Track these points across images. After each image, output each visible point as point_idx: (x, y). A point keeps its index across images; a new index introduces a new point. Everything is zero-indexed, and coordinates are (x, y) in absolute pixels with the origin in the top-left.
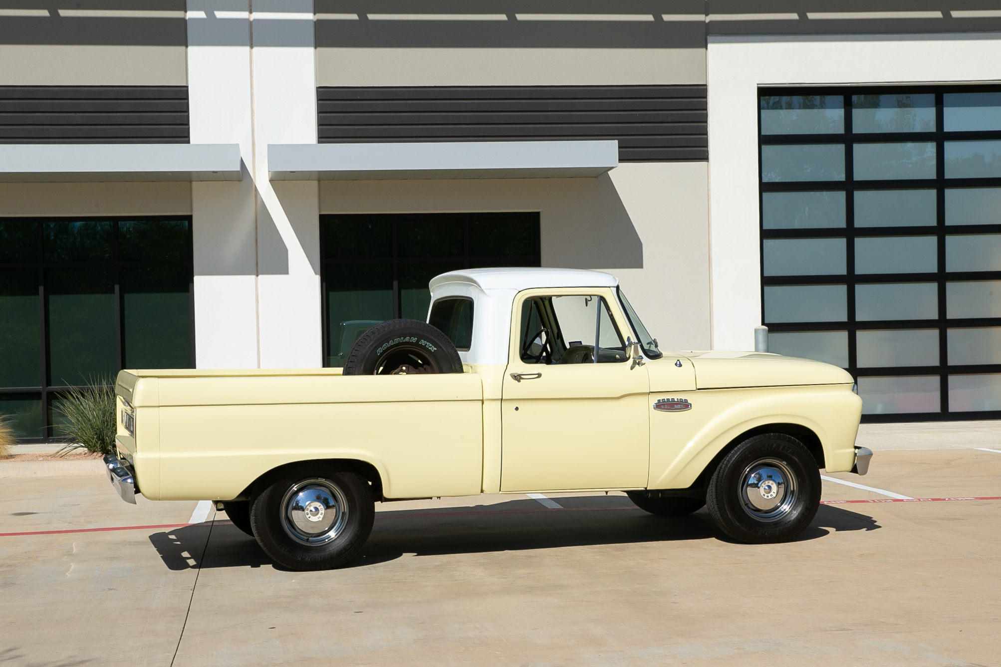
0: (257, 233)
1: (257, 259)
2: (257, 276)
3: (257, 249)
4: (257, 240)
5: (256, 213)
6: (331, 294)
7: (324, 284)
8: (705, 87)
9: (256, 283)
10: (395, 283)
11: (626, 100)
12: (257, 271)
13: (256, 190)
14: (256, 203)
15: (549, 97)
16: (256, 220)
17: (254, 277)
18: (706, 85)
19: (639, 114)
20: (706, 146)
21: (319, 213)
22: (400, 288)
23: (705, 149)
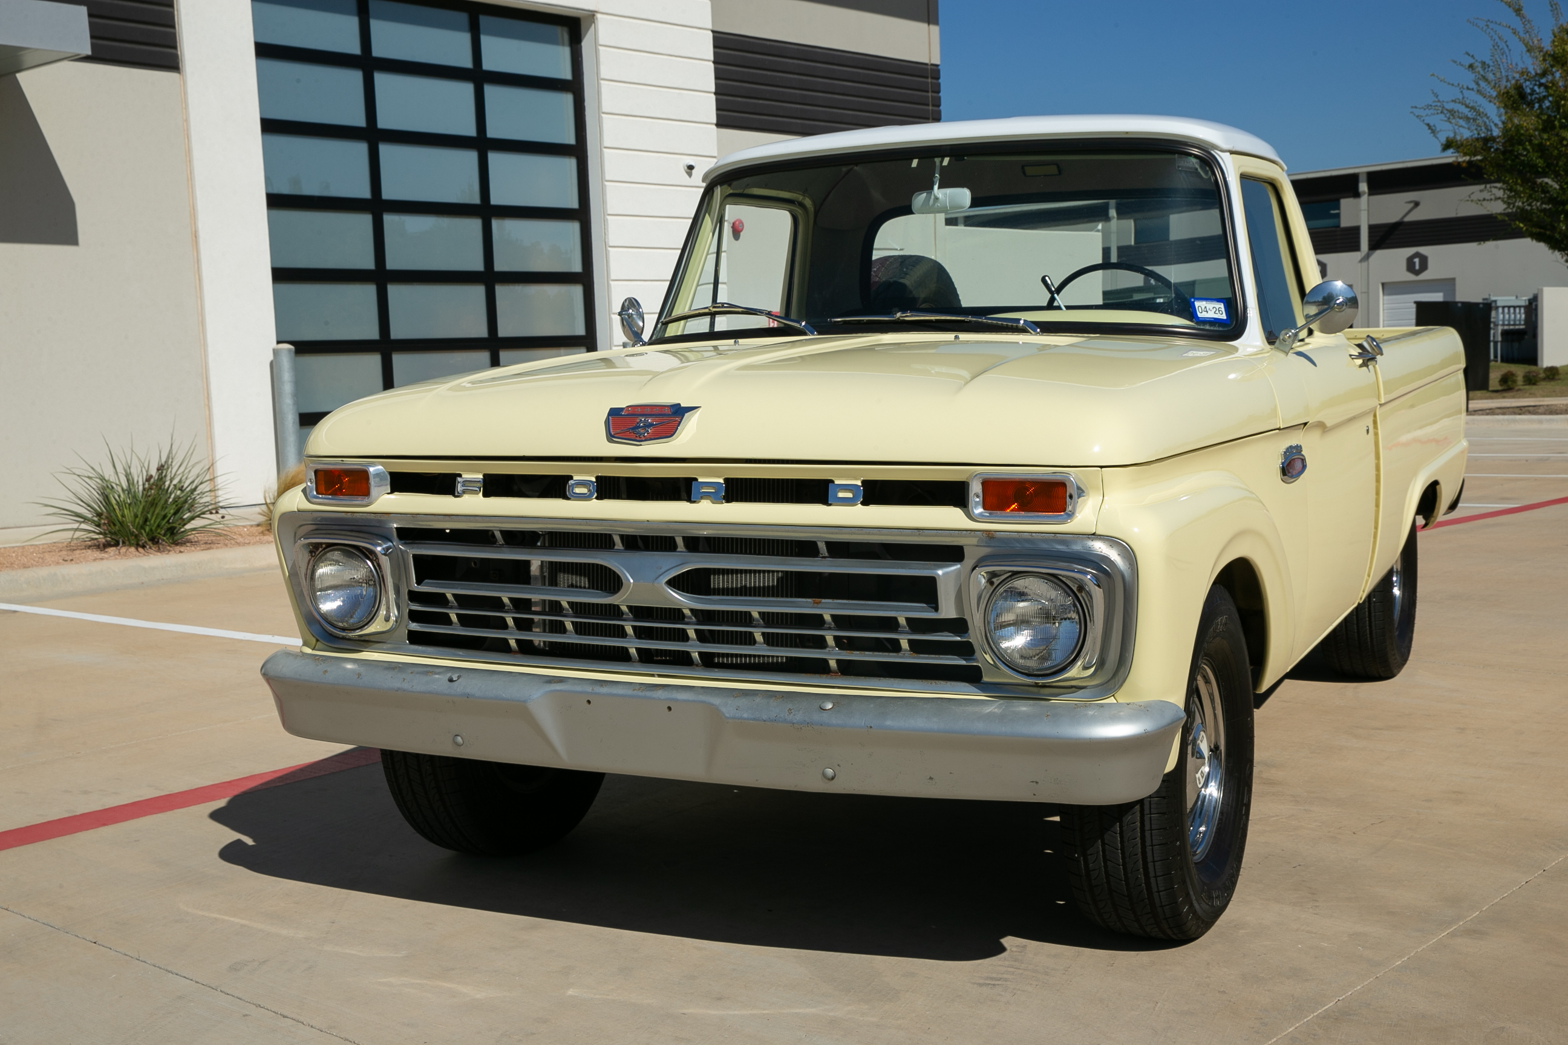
20: (175, 47)
23: (174, 51)
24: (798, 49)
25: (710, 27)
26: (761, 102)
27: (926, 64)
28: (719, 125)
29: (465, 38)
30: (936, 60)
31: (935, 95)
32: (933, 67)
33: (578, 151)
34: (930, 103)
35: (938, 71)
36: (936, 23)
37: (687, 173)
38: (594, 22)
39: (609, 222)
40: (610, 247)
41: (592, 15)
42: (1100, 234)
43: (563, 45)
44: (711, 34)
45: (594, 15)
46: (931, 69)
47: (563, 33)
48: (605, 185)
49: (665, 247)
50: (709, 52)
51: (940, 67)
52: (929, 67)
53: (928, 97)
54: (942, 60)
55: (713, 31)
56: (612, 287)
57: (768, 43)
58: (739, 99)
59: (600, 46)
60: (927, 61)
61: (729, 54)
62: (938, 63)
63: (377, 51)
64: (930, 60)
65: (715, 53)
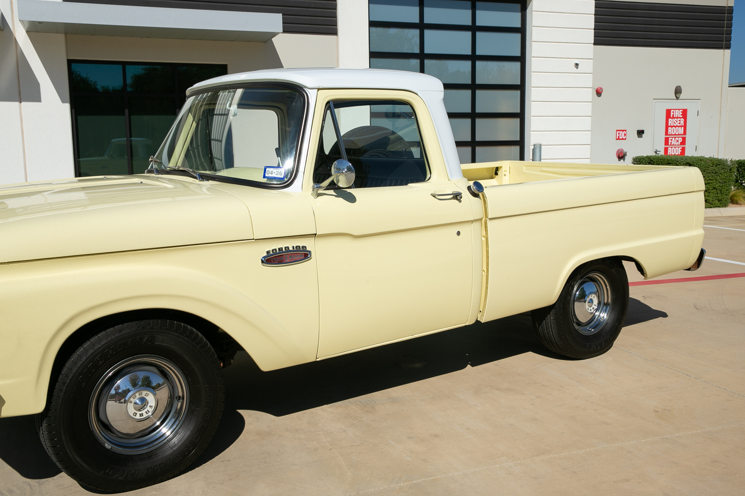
0: (18, 71)
1: (19, 90)
2: (21, 102)
3: (19, 83)
4: (18, 76)
5: (17, 56)
6: (79, 117)
7: (73, 110)
9: (20, 107)
10: (127, 111)
12: (20, 99)
13: (15, 39)
14: (17, 52)
16: (17, 61)
17: (18, 103)
20: (336, 25)
21: (67, 58)
22: (130, 114)
23: (335, 27)
24: (644, 5)
26: (621, 32)
27: (725, 7)
28: (595, 44)
29: (469, 12)
30: (731, 5)
31: (728, 22)
32: (729, 8)
33: (522, 59)
34: (725, 26)
35: (731, 10)
37: (575, 67)
39: (532, 90)
40: (532, 101)
43: (518, 12)
44: (594, 2)
46: (727, 9)
47: (518, 7)
48: (531, 74)
49: (561, 101)
50: (592, 10)
51: (733, 8)
52: (727, 8)
53: (725, 23)
54: (734, 5)
55: (595, 0)
56: (531, 119)
57: (627, 3)
58: (608, 31)
59: (533, 11)
60: (725, 5)
61: (604, 10)
62: (733, 6)
63: (427, 21)
64: (727, 5)
65: (595, 11)
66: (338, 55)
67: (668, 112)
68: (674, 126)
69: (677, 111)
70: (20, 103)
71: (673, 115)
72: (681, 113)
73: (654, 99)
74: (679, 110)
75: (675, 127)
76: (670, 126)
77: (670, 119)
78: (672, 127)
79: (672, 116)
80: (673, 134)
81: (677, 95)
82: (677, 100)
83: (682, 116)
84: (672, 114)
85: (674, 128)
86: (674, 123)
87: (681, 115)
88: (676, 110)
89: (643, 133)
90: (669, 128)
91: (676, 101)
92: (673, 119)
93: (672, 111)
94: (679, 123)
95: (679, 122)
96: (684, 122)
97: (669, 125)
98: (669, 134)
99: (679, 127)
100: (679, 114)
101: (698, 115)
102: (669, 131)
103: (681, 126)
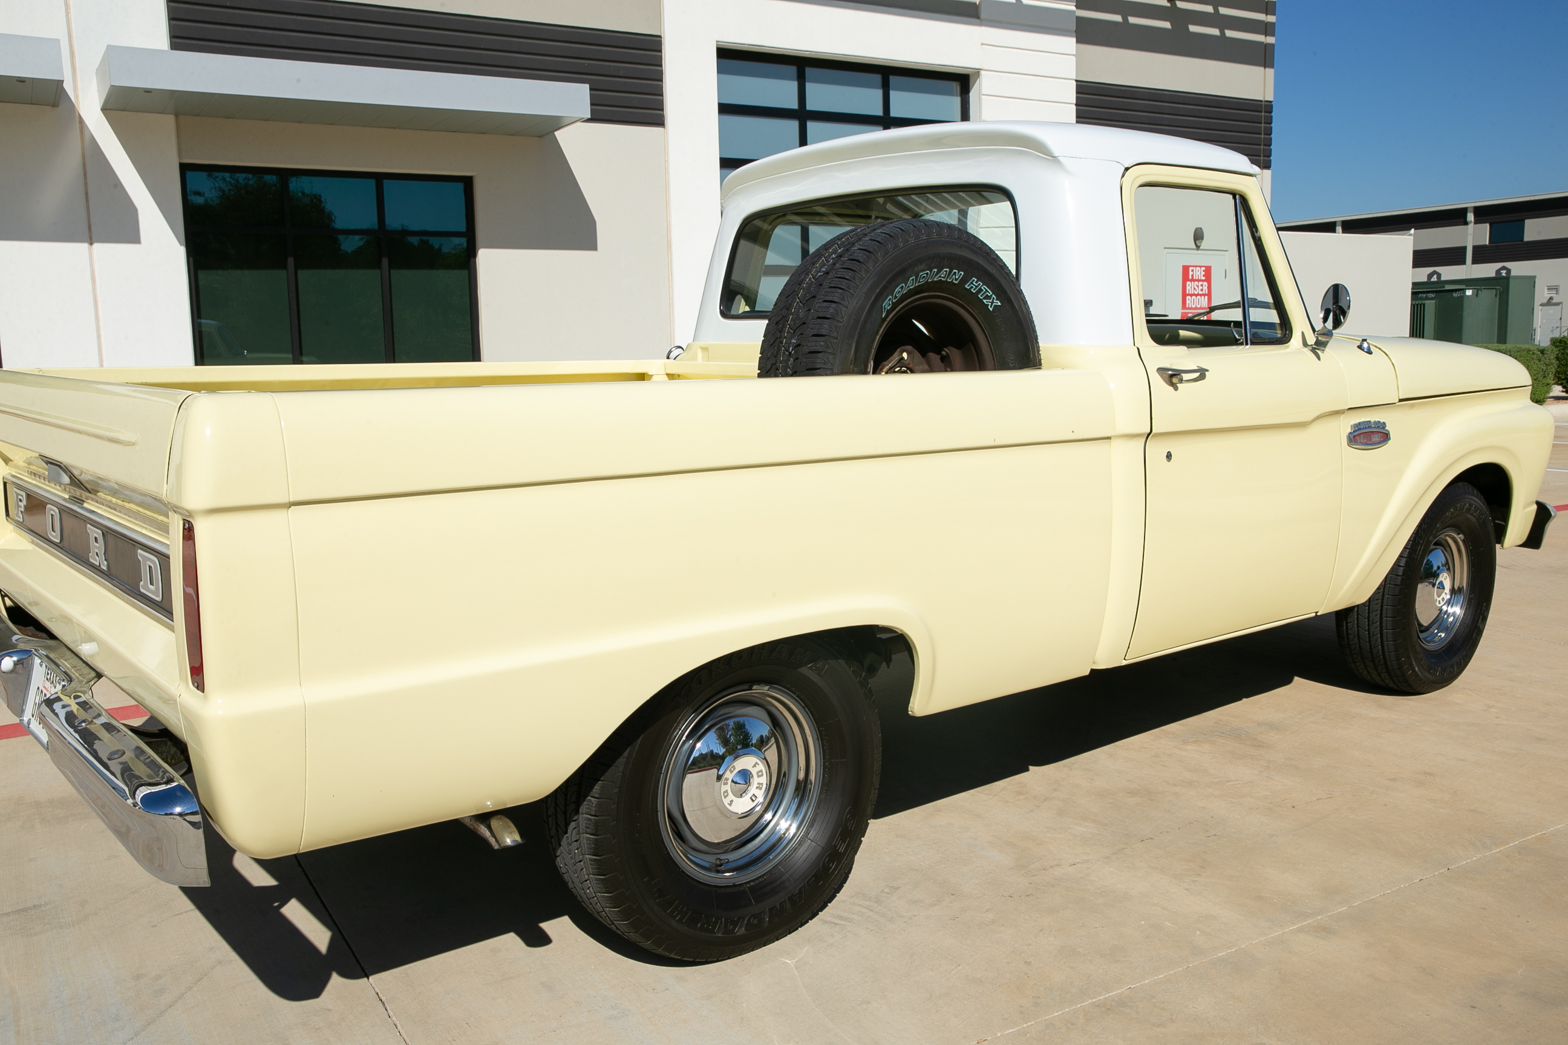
0: (86, 184)
1: (89, 221)
2: (91, 244)
3: (88, 205)
4: (87, 194)
5: (83, 155)
7: (191, 259)
8: (658, 39)
9: (91, 253)
10: (291, 261)
11: (573, 45)
12: (91, 238)
13: (81, 121)
14: (82, 141)
15: (481, 30)
16: (84, 164)
17: (86, 245)
18: (660, 37)
19: (588, 64)
20: (662, 110)
21: (180, 160)
22: (297, 267)
23: (660, 112)
25: (1075, 78)
27: (1261, 101)
29: (879, 93)
30: (1270, 97)
31: (1267, 125)
32: (1267, 103)
34: (1263, 133)
35: (1272, 106)
36: (1272, 66)
38: (979, 77)
41: (977, 73)
42: (1412, 237)
43: (957, 96)
44: (1075, 83)
45: (979, 72)
46: (1265, 105)
47: (956, 86)
50: (1072, 97)
51: (1273, 103)
52: (1263, 103)
53: (1261, 127)
54: (1274, 99)
55: (1076, 81)
57: (1123, 88)
59: (983, 95)
60: (1261, 99)
61: (1088, 98)
62: (1272, 100)
63: (810, 106)
64: (1264, 98)
65: (1077, 98)
66: (666, 162)
67: (1186, 269)
68: (1194, 295)
69: (1198, 268)
70: (89, 246)
71: (1192, 275)
72: (1204, 273)
73: (1165, 248)
74: (1200, 267)
75: (1196, 295)
76: (1189, 295)
77: (1188, 283)
78: (1191, 295)
79: (1190, 278)
80: (1194, 306)
81: (1197, 242)
82: (1198, 250)
83: (1204, 278)
84: (1191, 273)
85: (1194, 297)
86: (1194, 289)
87: (1204, 276)
88: (1196, 266)
89: (1151, 305)
90: (1188, 297)
91: (1196, 252)
92: (1193, 282)
93: (1191, 268)
94: (1202, 290)
95: (1200, 288)
96: (1208, 288)
97: (1187, 293)
98: (1187, 306)
99: (1201, 295)
100: (1199, 273)
101: (1226, 277)
102: (1188, 302)
103: (1204, 295)
